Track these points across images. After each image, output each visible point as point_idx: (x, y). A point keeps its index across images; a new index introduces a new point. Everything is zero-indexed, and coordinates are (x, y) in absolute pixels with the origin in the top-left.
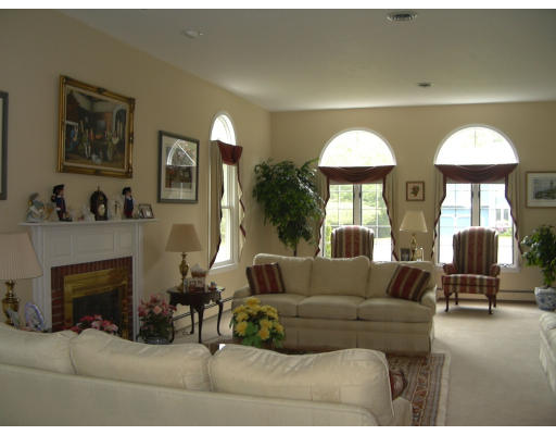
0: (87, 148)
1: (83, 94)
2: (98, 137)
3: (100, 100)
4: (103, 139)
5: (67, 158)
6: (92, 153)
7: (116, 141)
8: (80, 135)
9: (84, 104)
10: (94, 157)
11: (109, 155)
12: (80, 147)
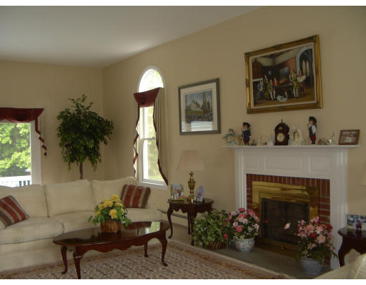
0: (272, 93)
1: (265, 57)
2: (281, 82)
3: (282, 53)
4: (288, 81)
5: (255, 104)
6: (276, 96)
7: (301, 79)
8: (265, 85)
9: (266, 62)
10: (279, 98)
11: (295, 92)
12: (266, 94)
